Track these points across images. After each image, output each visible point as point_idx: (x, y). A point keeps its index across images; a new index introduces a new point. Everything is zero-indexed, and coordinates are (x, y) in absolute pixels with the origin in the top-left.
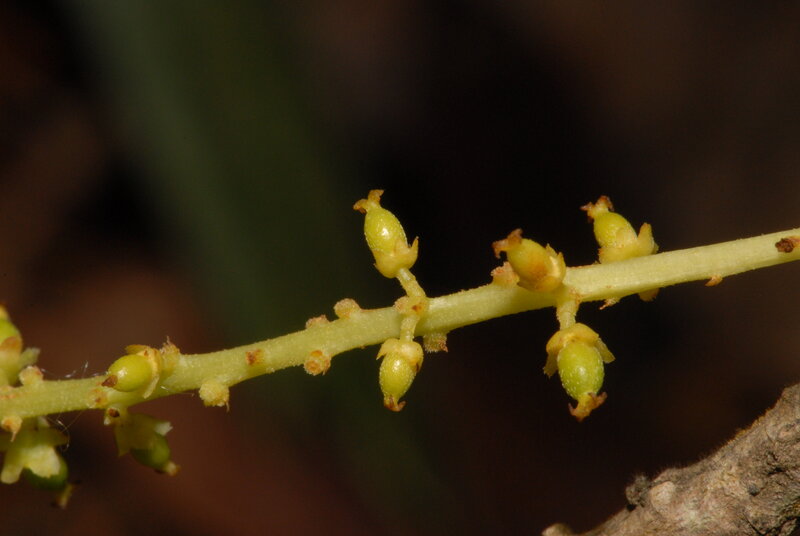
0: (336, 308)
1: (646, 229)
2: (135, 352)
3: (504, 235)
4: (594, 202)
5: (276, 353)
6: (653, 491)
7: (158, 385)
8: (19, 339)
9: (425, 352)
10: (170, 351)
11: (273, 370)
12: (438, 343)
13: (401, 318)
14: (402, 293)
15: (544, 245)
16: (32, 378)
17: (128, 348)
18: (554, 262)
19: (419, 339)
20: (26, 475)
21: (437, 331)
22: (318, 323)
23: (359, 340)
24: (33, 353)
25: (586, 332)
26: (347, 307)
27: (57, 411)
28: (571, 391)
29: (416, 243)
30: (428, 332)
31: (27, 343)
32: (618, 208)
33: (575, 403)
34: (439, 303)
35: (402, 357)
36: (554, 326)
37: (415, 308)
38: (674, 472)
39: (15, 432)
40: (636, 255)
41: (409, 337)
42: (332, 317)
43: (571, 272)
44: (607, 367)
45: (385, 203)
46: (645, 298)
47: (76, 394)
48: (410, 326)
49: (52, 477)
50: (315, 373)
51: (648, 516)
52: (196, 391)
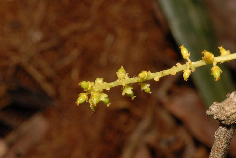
0: (177, 64)
1: (229, 51)
2: (143, 72)
3: (203, 51)
4: (220, 47)
5: (167, 72)
6: (230, 95)
7: (147, 77)
8: (125, 71)
9: (191, 71)
10: (149, 72)
11: (166, 75)
12: (194, 70)
13: (187, 65)
14: (187, 61)
15: (210, 53)
16: (127, 78)
17: (142, 71)
18: (212, 56)
19: (190, 69)
20: (126, 94)
21: (193, 68)
22: (174, 67)
23: (181, 70)
24: (127, 74)
25: (218, 67)
26: (179, 64)
27: (131, 83)
28: (215, 77)
29: (190, 53)
30: (192, 68)
31: (127, 72)
32: (224, 48)
33: (215, 79)
34: (193, 63)
35: (187, 72)
36: (212, 66)
37: (189, 64)
38: (234, 92)
39: (124, 86)
40: (227, 55)
41: (188, 69)
42: (176, 66)
43: (215, 58)
44: (221, 73)
45: (185, 47)
46: (228, 62)
47: (134, 80)
48: (189, 66)
49: (131, 94)
50: (173, 75)
51: (230, 99)
52: (153, 79)
